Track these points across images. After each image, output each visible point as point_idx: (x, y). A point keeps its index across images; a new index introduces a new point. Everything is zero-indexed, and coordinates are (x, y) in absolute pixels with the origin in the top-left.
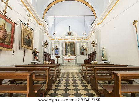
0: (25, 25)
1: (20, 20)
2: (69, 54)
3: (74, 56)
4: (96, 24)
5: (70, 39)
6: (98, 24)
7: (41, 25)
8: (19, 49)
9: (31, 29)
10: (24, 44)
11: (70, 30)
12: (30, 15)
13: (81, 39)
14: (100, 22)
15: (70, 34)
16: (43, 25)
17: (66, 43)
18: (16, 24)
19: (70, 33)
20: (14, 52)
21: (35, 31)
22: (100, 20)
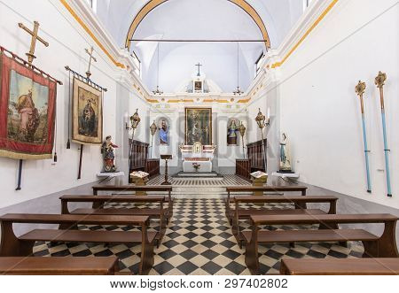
0: (80, 78)
1: (67, 68)
2: (198, 145)
3: (211, 148)
4: (268, 66)
5: (198, 100)
6: (274, 66)
7: (123, 66)
8: (68, 147)
9: (97, 87)
10: (80, 133)
11: (199, 75)
12: (92, 49)
13: (229, 100)
14: (279, 61)
15: (198, 85)
16: (128, 67)
17: (187, 110)
18: (59, 82)
19: (200, 83)
20: (55, 160)
21: (105, 90)
22: (279, 55)
